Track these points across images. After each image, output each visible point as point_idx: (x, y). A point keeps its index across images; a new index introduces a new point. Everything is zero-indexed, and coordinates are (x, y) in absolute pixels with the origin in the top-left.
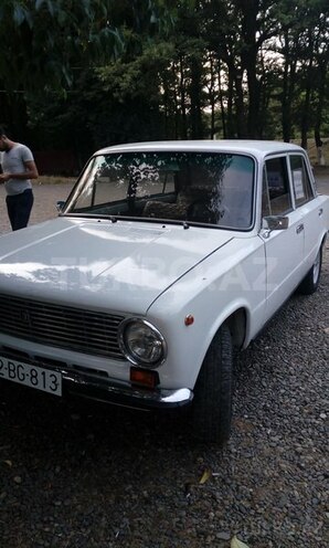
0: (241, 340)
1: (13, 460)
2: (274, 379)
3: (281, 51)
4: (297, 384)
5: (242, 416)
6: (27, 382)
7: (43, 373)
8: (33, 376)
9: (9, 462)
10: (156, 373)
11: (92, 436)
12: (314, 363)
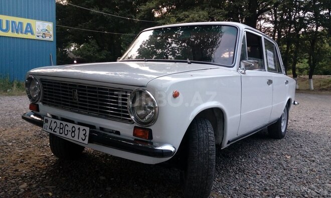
0: (220, 139)
1: (54, 193)
2: (245, 176)
3: (271, 22)
4: (261, 180)
5: (217, 191)
6: (69, 136)
7: (79, 129)
8: (73, 132)
9: (50, 194)
10: (150, 131)
11: (109, 189)
12: (276, 171)
